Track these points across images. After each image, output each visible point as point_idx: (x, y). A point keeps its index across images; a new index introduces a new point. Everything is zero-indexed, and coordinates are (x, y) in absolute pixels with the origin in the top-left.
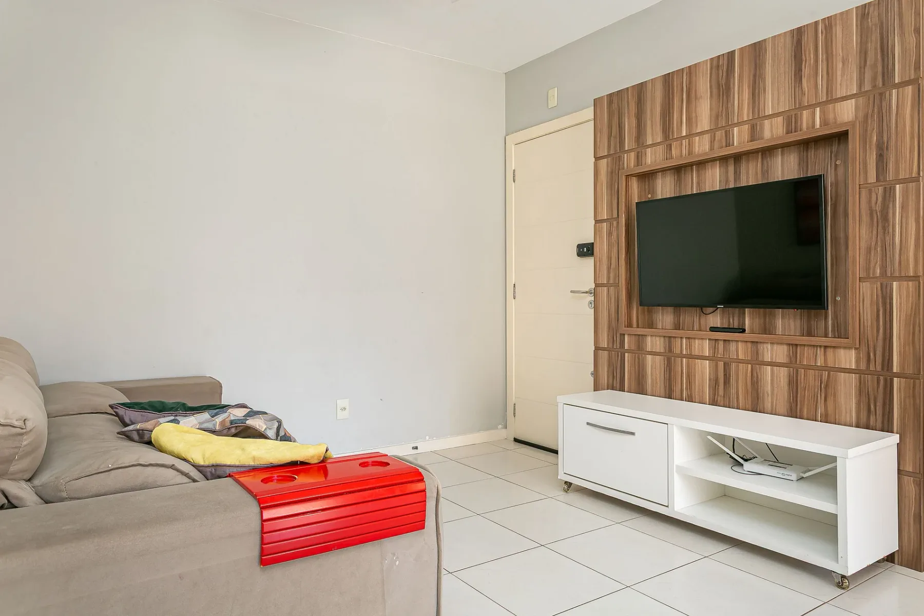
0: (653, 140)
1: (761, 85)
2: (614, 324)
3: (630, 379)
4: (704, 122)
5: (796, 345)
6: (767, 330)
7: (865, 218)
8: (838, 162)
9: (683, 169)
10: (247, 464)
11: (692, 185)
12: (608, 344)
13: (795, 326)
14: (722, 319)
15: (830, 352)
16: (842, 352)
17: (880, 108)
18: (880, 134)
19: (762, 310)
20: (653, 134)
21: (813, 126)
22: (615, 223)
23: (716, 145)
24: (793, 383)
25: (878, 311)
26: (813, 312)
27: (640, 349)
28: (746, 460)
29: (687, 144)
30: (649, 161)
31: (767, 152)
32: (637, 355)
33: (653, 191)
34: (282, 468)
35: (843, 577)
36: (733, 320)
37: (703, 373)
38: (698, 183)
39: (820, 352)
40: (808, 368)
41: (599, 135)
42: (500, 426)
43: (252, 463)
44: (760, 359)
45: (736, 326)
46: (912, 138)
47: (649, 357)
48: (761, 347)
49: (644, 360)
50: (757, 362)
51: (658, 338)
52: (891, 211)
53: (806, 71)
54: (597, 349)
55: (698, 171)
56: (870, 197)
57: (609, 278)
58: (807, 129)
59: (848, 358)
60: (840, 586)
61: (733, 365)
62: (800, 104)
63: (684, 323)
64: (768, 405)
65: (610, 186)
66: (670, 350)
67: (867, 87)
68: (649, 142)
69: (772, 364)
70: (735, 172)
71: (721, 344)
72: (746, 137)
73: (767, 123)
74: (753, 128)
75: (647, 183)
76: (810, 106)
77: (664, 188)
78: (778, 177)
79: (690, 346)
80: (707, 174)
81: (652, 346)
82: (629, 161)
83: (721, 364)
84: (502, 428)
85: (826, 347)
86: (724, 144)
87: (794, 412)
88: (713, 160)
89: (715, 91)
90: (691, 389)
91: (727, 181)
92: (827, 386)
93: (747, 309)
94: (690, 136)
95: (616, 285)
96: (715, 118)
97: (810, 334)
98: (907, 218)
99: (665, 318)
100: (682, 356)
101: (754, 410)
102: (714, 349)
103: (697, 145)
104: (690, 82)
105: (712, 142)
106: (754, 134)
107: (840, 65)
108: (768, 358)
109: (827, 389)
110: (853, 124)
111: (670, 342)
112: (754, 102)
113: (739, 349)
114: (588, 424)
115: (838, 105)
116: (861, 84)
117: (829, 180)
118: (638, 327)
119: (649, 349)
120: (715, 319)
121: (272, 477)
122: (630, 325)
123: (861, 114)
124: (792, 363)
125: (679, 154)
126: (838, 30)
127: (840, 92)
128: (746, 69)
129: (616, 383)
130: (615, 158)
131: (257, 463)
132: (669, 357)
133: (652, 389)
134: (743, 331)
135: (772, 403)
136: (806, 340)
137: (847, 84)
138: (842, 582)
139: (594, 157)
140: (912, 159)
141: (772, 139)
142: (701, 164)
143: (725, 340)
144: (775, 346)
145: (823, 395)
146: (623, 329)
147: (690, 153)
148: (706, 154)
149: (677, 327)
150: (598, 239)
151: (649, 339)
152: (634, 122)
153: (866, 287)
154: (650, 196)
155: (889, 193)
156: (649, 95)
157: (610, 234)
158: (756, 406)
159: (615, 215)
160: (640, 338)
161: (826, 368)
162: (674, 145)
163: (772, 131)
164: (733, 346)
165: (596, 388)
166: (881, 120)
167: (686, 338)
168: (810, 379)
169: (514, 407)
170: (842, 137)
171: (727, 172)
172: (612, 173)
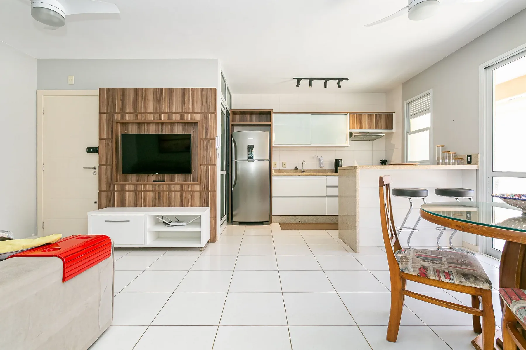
0: (129, 111)
1: (172, 102)
2: (109, 180)
3: (117, 202)
4: (151, 109)
5: (183, 185)
6: (172, 180)
7: (202, 148)
8: (194, 131)
9: (141, 124)
10: (18, 250)
11: (144, 131)
12: (106, 189)
13: (181, 179)
14: (156, 177)
15: (192, 186)
16: (196, 186)
17: (206, 118)
18: (206, 125)
19: (170, 174)
20: (129, 108)
21: (188, 119)
22: (110, 141)
23: (156, 118)
24: (182, 197)
25: (205, 174)
26: (187, 175)
27: (123, 190)
28: (170, 222)
29: (144, 116)
30: (127, 119)
31: (173, 124)
32: (121, 193)
33: (127, 130)
34: (42, 247)
35: (202, 248)
36: (160, 178)
37: (150, 197)
38: (147, 130)
39: (190, 186)
40: (186, 191)
41: (102, 104)
42: (33, 235)
43: (22, 249)
44: (171, 190)
45: (161, 180)
46: (214, 129)
47: (127, 193)
48: (171, 186)
49: (125, 194)
50: (170, 191)
51: (131, 186)
52: (208, 147)
53: (186, 102)
54: (100, 192)
55: (147, 126)
56: (203, 142)
57: (107, 162)
58: (186, 119)
59: (197, 188)
60: (201, 251)
61: (162, 193)
62: (184, 111)
63: (141, 180)
64: (174, 204)
65: (108, 125)
66: (136, 189)
67: (203, 111)
68: (127, 111)
69: (175, 191)
70: (161, 129)
71: (157, 187)
72: (167, 118)
73: (174, 115)
74: (169, 116)
75: (125, 127)
76: (187, 113)
77: (133, 130)
78: (176, 133)
79: (145, 188)
80: (151, 127)
81: (128, 189)
82: (118, 117)
83: (157, 193)
84: (35, 235)
85: (191, 185)
86: (159, 118)
87: (182, 205)
88: (153, 123)
89: (155, 100)
90: (145, 203)
91: (158, 131)
92: (191, 196)
93: (165, 175)
94: (145, 113)
95: (112, 165)
96: (155, 109)
97: (185, 181)
98: (212, 148)
99: (133, 178)
100: (141, 191)
101: (169, 207)
102: (155, 188)
103: (148, 117)
104: (146, 93)
105: (154, 117)
106: (169, 118)
107: (196, 103)
108: (174, 190)
109: (192, 197)
110: (199, 121)
111: (136, 187)
112: (169, 108)
113: (164, 188)
114: (106, 221)
115: (195, 114)
116: (201, 110)
117: (192, 135)
118: (120, 182)
119: (127, 189)
120: (154, 177)
121: (46, 250)
122: (117, 181)
123: (201, 119)
124: (181, 191)
125: (141, 118)
126: (195, 93)
127: (196, 111)
128: (167, 95)
129: (111, 204)
130: (111, 115)
131: (25, 248)
132: (136, 193)
133: (128, 204)
134: (165, 181)
135: (175, 204)
136: (184, 183)
137: (198, 109)
138: (201, 249)
139: (99, 112)
140: (214, 133)
141: (175, 120)
142: (149, 123)
143: (158, 185)
144: (176, 186)
145: (190, 199)
146: (115, 183)
147: (145, 119)
148: (152, 121)
149: (138, 181)
150: (101, 146)
151: (127, 186)
152: (120, 102)
153: (202, 167)
154: (126, 132)
155: (208, 142)
156: (127, 94)
157: (107, 145)
158: (170, 205)
159: (110, 137)
160: (123, 187)
161: (191, 191)
162: (139, 115)
163: (175, 118)
164: (161, 187)
165: (100, 207)
166: (206, 121)
167: (143, 185)
168: (187, 195)
169: (43, 224)
170: (196, 124)
171: (158, 128)
172: (109, 120)
